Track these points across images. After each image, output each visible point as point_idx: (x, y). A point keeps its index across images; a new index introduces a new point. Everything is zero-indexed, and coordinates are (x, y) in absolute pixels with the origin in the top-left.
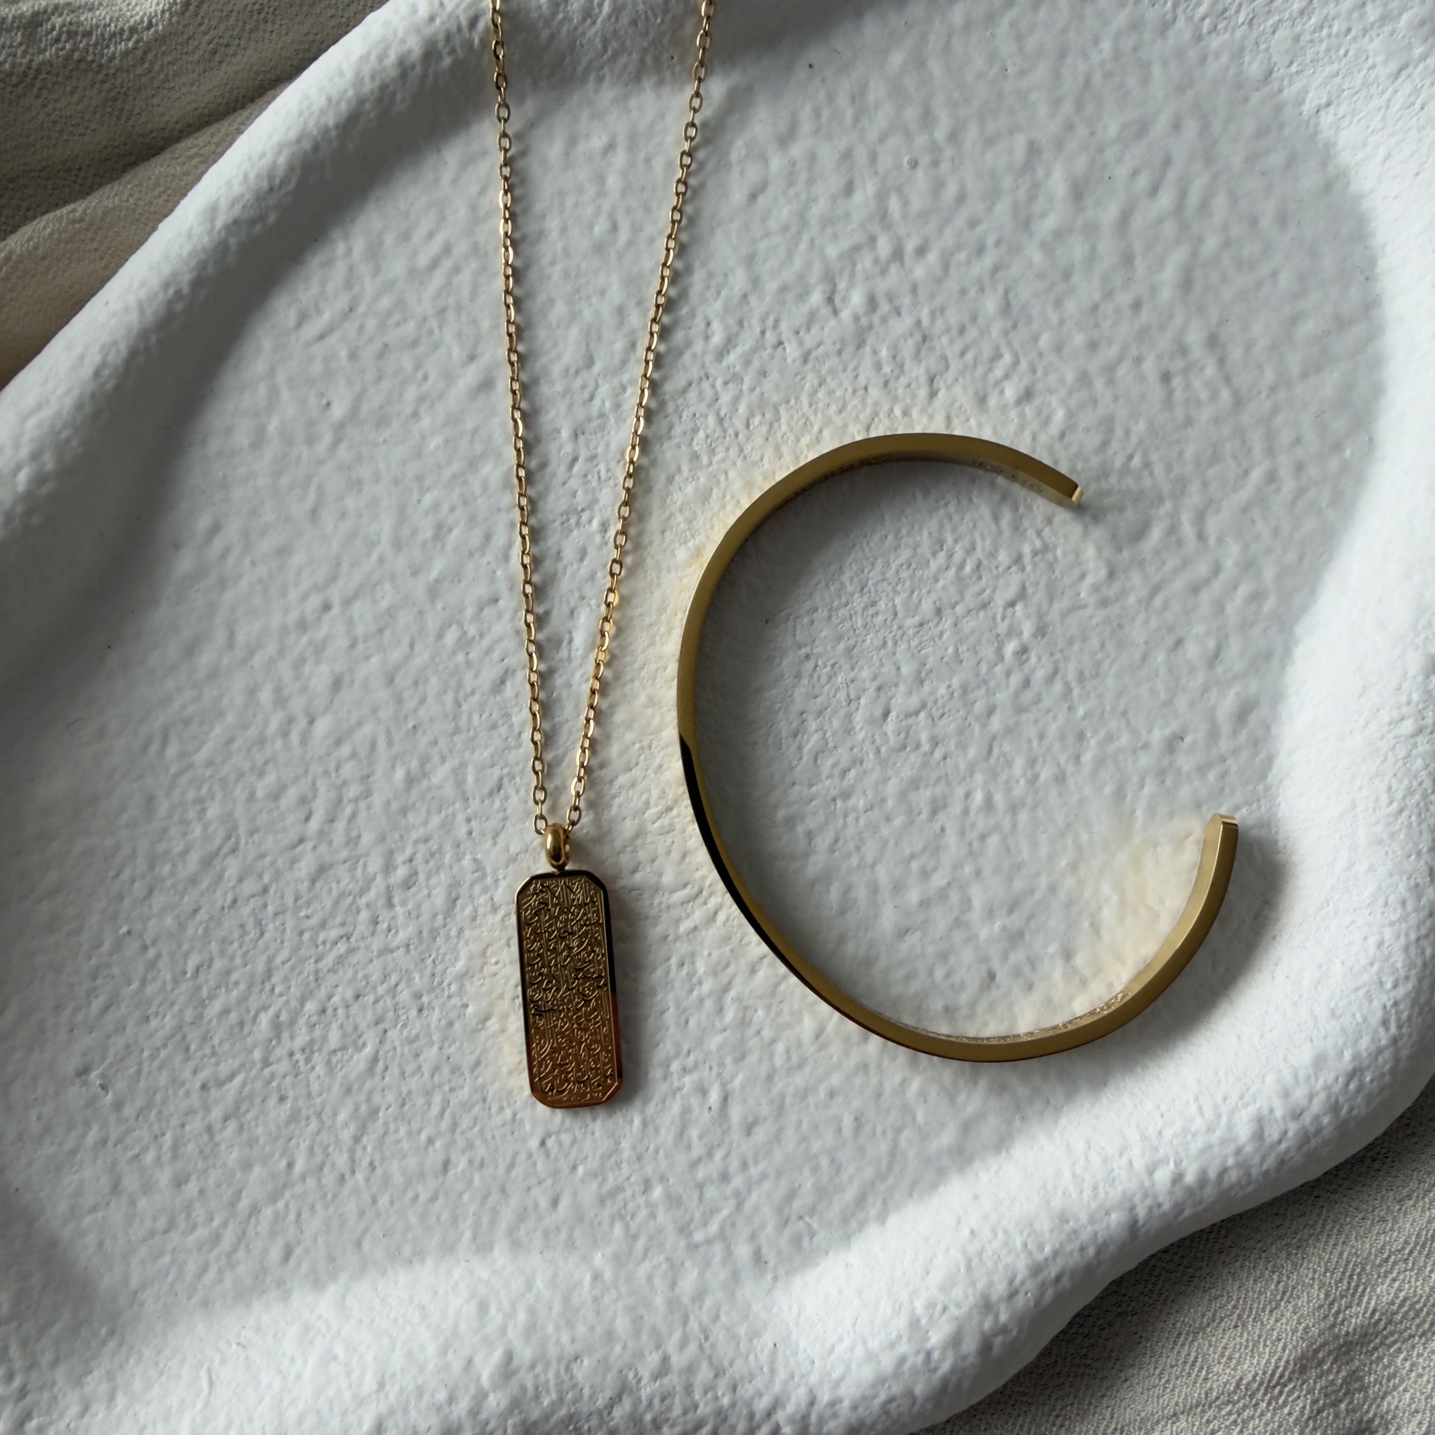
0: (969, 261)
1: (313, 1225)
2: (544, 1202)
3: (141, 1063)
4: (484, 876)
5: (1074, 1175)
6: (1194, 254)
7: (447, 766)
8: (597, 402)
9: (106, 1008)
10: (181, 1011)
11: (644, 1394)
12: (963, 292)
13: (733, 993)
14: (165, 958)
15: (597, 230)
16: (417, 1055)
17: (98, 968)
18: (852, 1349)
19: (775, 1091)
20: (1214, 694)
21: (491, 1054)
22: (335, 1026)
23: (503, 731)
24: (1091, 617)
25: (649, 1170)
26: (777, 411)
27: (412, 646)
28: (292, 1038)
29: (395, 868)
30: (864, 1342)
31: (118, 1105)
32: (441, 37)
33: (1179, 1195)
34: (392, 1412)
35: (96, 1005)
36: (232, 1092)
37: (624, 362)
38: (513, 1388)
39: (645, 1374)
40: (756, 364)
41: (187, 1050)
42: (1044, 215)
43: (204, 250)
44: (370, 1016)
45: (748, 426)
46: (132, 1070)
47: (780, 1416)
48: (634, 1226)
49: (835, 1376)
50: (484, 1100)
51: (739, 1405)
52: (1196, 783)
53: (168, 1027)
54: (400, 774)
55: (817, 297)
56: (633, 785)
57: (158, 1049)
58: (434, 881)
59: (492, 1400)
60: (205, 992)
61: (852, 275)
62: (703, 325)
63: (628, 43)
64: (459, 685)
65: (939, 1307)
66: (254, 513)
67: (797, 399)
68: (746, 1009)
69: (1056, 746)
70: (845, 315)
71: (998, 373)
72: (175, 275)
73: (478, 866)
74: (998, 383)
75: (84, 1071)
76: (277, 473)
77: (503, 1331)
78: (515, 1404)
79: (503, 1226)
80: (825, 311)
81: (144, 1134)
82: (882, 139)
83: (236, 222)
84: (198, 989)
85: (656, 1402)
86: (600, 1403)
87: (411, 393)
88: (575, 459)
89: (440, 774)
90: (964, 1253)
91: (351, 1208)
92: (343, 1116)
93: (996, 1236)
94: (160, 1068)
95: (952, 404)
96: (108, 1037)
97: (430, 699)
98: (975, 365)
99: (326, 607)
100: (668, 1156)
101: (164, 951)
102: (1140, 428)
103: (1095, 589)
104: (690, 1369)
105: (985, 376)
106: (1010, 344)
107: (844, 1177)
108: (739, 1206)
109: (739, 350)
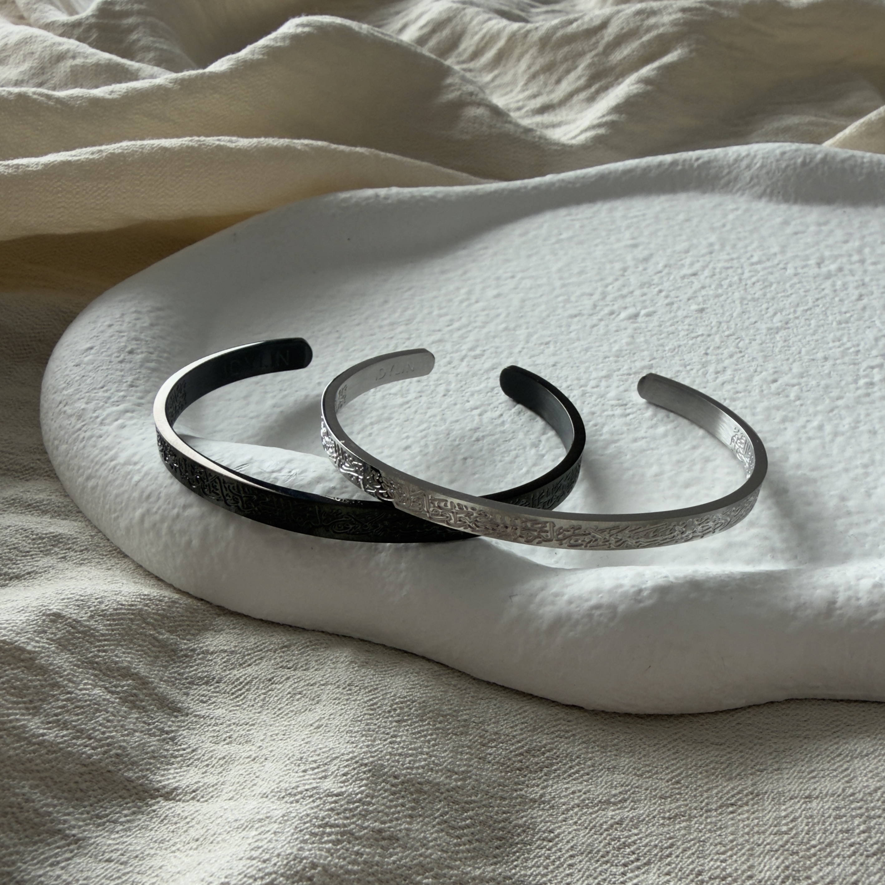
7: (527, 331)
8: (683, 262)
13: (617, 445)
15: (715, 225)
16: (429, 408)
21: (467, 421)
27: (541, 296)
29: (475, 351)
37: (703, 256)
40: (769, 271)
41: (324, 371)
44: (419, 389)
45: (754, 284)
50: (448, 434)
54: (504, 325)
55: (812, 262)
56: (616, 362)
61: (835, 261)
63: (762, 181)
64: (554, 311)
66: (505, 249)
67: (785, 283)
70: (824, 270)
76: (525, 243)
80: (814, 266)
82: (871, 234)
87: (599, 241)
88: (660, 272)
89: (522, 333)
97: (537, 311)
99: (513, 277)
109: (763, 265)
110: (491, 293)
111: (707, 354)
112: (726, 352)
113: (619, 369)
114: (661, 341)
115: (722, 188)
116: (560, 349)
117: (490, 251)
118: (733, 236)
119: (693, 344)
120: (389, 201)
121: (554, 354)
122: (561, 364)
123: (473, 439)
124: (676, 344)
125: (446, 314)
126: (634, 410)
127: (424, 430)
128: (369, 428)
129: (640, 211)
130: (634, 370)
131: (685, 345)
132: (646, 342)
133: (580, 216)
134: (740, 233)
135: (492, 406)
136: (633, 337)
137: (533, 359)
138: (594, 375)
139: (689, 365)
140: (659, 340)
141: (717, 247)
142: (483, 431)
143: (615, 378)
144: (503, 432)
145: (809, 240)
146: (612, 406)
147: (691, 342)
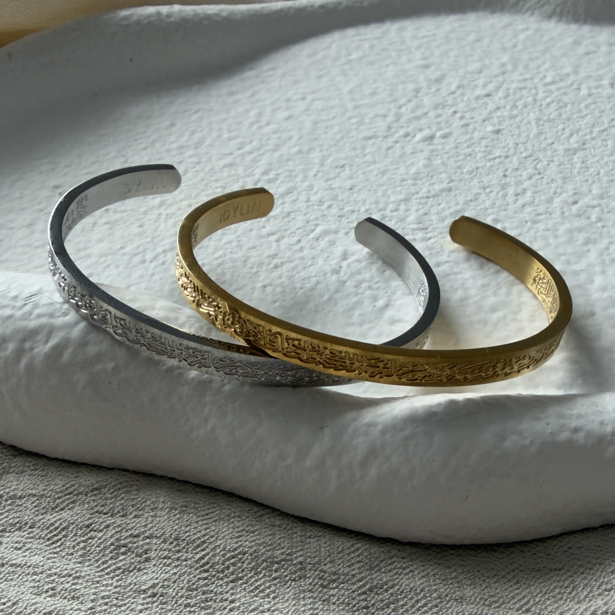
4: (311, 190)
7: (321, 154)
15: (506, 45)
17: (98, 161)
23: (359, 151)
26: (566, 105)
27: (334, 117)
36: (118, 217)
40: (563, 91)
45: (548, 104)
55: (605, 82)
58: (284, 184)
62: (542, 76)
64: (348, 133)
66: (293, 70)
76: (313, 64)
80: (608, 87)
87: (389, 61)
91: (138, 273)
97: (330, 133)
110: (282, 115)
111: (505, 176)
112: (525, 174)
113: (417, 193)
114: (459, 163)
115: (512, 7)
116: (356, 172)
117: (279, 72)
118: (525, 57)
119: (491, 166)
120: (172, 19)
121: (351, 178)
122: (359, 188)
123: (272, 266)
124: (474, 166)
125: (236, 137)
126: (436, 233)
127: (220, 257)
128: (162, 255)
129: (429, 31)
130: (432, 193)
131: (483, 167)
132: (443, 164)
133: (368, 36)
134: (531, 53)
135: (289, 232)
136: (429, 159)
137: (329, 182)
138: (392, 198)
139: (488, 187)
140: (456, 162)
142: (281, 258)
143: (414, 201)
144: (302, 258)
145: (601, 60)
146: (413, 229)
147: (489, 164)
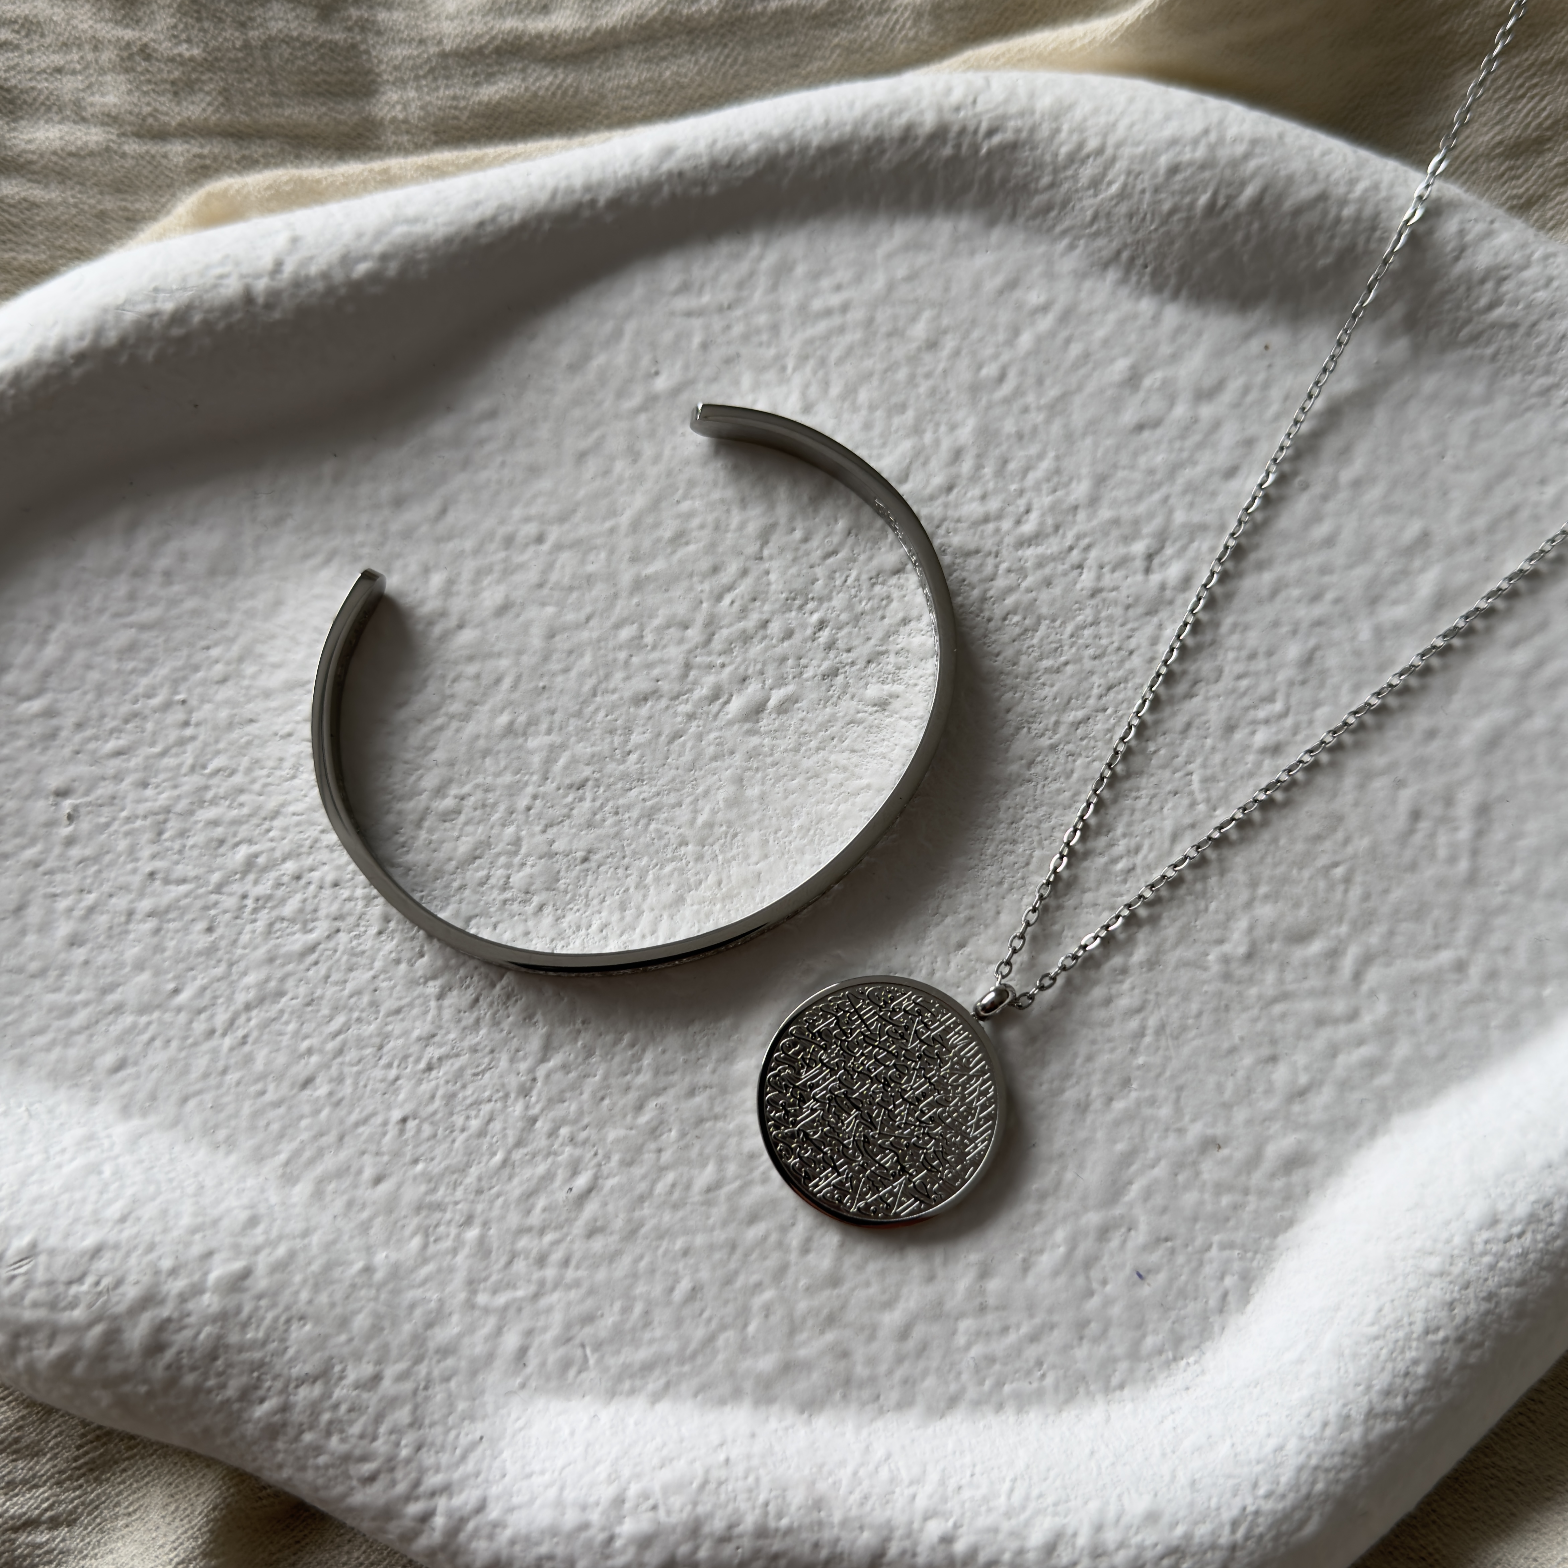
0: (1299, 601)
1: (158, 1057)
2: (368, 1173)
3: (114, 819)
4: (516, 853)
5: (855, 1473)
6: (1517, 722)
7: (547, 740)
9: (118, 753)
10: (179, 797)
11: (338, 1393)
12: (1276, 624)
13: (660, 1100)
14: (197, 744)
15: (984, 372)
16: (351, 969)
17: (135, 715)
18: (547, 1487)
19: (637, 1214)
20: (1275, 1127)
21: (415, 1011)
22: (299, 897)
23: (617, 740)
24: (1204, 982)
25: (480, 1207)
26: (1038, 623)
28: (256, 882)
29: (444, 796)
30: (562, 1489)
31: (70, 842)
32: (955, 128)
33: (940, 1556)
34: (116, 1247)
35: (112, 745)
36: (173, 895)
38: (231, 1302)
39: (352, 1376)
40: (1047, 571)
41: (160, 833)
42: (1395, 602)
43: (639, 181)
44: (334, 908)
46: (103, 820)
47: (442, 1503)
48: (432, 1249)
49: (516, 1500)
50: (381, 1048)
51: (414, 1465)
52: (1207, 1196)
53: (158, 804)
55: (1139, 547)
57: (137, 817)
58: (469, 829)
59: (206, 1298)
60: (209, 795)
61: (1184, 549)
62: (1022, 509)
63: (1115, 231)
65: (651, 1502)
66: (533, 422)
67: (1063, 623)
68: (661, 1122)
69: (1097, 1076)
70: (1155, 578)
71: (1261, 714)
72: (601, 184)
73: (517, 842)
74: (1254, 722)
75: (62, 793)
76: (576, 401)
77: (257, 1251)
78: (223, 1317)
79: (319, 1170)
80: (1139, 564)
81: (74, 880)
83: (681, 174)
84: (207, 788)
85: (343, 1408)
86: (297, 1371)
90: (707, 1471)
91: (200, 1063)
92: (251, 979)
93: (746, 1477)
94: (127, 834)
95: (1200, 715)
96: (103, 778)
97: (573, 674)
98: (1244, 694)
99: (539, 540)
100: (506, 1206)
101: (201, 738)
102: (1363, 843)
103: (1226, 960)
104: (393, 1402)
105: (1247, 709)
106: (1288, 696)
107: (647, 1336)
108: (536, 1296)
109: (1040, 550)
110: (491, 595)
120: (277, 315)
121: (590, 824)
122: (599, 857)
124: (815, 811)
132: (763, 798)
136: (740, 781)
137: (550, 834)
140: (786, 794)
141: (966, 466)
